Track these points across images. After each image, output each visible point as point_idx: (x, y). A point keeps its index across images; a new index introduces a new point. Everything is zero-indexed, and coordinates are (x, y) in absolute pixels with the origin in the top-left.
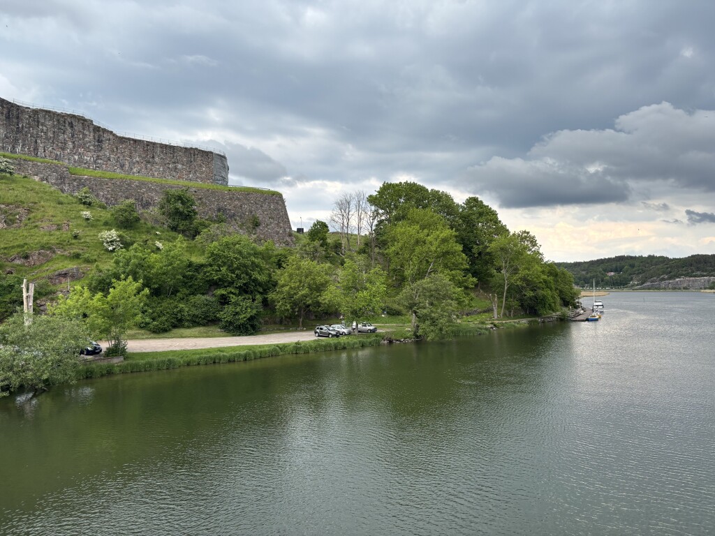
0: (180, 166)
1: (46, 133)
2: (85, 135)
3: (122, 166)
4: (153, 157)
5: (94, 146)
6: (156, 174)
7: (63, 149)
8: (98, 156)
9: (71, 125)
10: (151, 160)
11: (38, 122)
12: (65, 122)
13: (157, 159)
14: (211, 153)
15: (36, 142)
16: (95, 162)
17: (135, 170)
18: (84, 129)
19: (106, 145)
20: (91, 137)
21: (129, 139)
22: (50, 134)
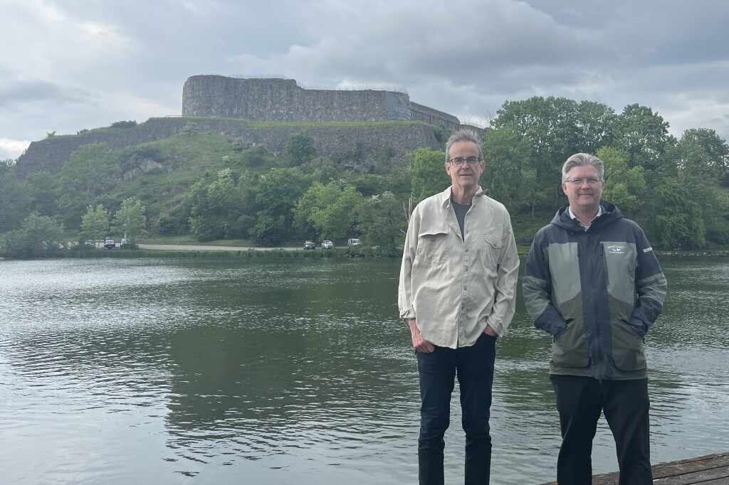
0: (355, 108)
1: (253, 97)
2: (280, 93)
3: (308, 114)
4: (332, 103)
5: (287, 101)
6: (334, 117)
7: (265, 106)
8: (290, 109)
9: (271, 87)
10: (330, 106)
11: (248, 89)
12: (266, 86)
13: (335, 105)
14: (384, 91)
15: (247, 104)
16: (287, 114)
17: (317, 116)
18: (280, 89)
19: (295, 99)
20: (285, 94)
21: (314, 91)
22: (256, 97)
